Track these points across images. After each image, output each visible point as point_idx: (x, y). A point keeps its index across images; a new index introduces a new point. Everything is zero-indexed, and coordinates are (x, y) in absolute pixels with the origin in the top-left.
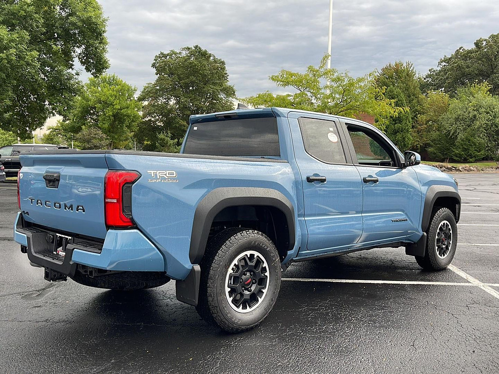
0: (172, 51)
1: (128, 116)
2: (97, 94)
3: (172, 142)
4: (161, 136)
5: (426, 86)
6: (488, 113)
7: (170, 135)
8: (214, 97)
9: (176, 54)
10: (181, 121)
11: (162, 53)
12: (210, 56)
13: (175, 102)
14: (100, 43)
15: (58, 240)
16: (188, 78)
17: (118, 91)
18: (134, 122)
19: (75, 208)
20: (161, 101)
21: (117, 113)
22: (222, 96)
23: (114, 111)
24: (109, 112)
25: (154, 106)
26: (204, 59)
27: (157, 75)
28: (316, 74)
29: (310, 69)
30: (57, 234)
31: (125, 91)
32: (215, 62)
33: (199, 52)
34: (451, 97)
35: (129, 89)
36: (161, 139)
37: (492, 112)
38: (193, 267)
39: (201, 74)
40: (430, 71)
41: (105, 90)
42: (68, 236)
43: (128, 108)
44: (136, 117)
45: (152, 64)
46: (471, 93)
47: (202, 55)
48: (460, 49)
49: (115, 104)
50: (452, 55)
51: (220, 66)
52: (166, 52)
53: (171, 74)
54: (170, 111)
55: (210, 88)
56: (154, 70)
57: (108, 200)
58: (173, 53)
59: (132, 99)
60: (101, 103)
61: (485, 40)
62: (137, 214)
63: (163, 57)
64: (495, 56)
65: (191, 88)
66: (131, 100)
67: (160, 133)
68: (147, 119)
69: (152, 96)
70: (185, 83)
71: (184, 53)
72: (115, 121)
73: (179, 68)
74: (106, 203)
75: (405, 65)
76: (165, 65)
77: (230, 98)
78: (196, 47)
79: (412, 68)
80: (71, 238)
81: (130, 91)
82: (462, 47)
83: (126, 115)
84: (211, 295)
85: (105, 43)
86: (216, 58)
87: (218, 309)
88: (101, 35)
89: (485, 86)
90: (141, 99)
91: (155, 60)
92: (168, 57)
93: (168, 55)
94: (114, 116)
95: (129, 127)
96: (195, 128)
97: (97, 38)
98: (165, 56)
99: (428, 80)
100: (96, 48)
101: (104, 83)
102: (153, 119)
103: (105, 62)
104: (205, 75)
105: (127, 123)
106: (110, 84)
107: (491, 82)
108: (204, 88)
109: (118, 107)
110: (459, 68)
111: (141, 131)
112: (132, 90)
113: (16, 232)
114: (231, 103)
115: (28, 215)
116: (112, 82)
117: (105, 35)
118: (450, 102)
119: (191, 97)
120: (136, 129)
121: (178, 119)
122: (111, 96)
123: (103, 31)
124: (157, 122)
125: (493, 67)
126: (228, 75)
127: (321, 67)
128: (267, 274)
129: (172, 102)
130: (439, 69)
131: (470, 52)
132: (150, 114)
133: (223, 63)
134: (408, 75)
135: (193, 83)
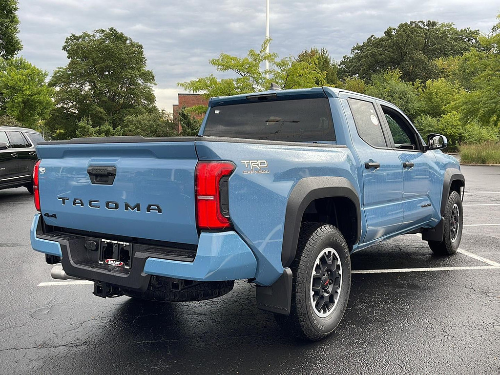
0: (84, 33)
1: (40, 103)
2: (4, 79)
3: (93, 129)
4: (81, 124)
5: (341, 73)
6: (401, 99)
7: (91, 122)
8: (132, 82)
9: (89, 36)
10: (99, 108)
11: (73, 35)
12: (127, 40)
13: (90, 88)
14: (11, 22)
15: (104, 247)
16: (104, 61)
17: (27, 76)
18: (47, 109)
19: (143, 207)
20: (74, 86)
21: (28, 99)
22: (140, 81)
23: (25, 97)
24: (18, 98)
25: (67, 92)
26: (120, 42)
27: (69, 58)
28: (257, 59)
29: (252, 53)
30: (103, 240)
31: (34, 76)
32: (132, 45)
33: (115, 35)
34: (367, 83)
35: (39, 73)
36: (81, 127)
37: (405, 97)
38: (285, 271)
39: (118, 58)
40: (344, 57)
41: (13, 74)
42: (123, 242)
43: (39, 94)
44: (48, 103)
45: (63, 47)
46: (384, 79)
47: (117, 38)
48: (372, 36)
49: (25, 90)
50: (364, 43)
51: (137, 50)
52: (78, 35)
53: (85, 57)
54: (85, 97)
55: (128, 73)
56: (66, 54)
57: (200, 197)
58: (86, 35)
59: (43, 84)
60: (7, 89)
61: (394, 29)
62: (235, 212)
63: (74, 39)
64: (405, 45)
65: (107, 73)
66: (42, 86)
67: (79, 121)
68: (59, 106)
69: (64, 82)
70: (101, 68)
71: (98, 36)
72: (24, 109)
73: (93, 51)
74: (197, 201)
75: (320, 52)
76: (78, 48)
77: (149, 84)
78: (111, 29)
79: (327, 55)
80: (128, 244)
81: (41, 76)
82: (373, 36)
83: (37, 102)
84: (300, 301)
85: (17, 22)
86: (133, 41)
87: (307, 317)
88: (12, 13)
89: (397, 73)
90: (52, 84)
91: (66, 42)
92: (80, 40)
93: (80, 37)
94: (24, 102)
95: (40, 114)
96: (217, 112)
97: (7, 16)
98: (77, 38)
99: (342, 67)
100: (7, 27)
101: (10, 66)
102: (65, 106)
103: (17, 43)
104: (123, 59)
105: (39, 110)
106: (17, 67)
107: (402, 69)
108: (121, 72)
109: (28, 92)
110: (373, 55)
111: (54, 118)
112: (42, 74)
113: (36, 239)
114: (149, 89)
115: (56, 217)
116: (21, 65)
117: (16, 13)
118: (366, 88)
119: (107, 82)
120: (48, 117)
121: (95, 106)
122: (20, 81)
123: (15, 9)
124: (71, 109)
125: (402, 55)
126: (146, 60)
127: (262, 51)
128: (341, 272)
129: (87, 87)
130: (352, 56)
131: (382, 40)
132: (63, 100)
133: (141, 47)
134: (326, 61)
135: (108, 68)
